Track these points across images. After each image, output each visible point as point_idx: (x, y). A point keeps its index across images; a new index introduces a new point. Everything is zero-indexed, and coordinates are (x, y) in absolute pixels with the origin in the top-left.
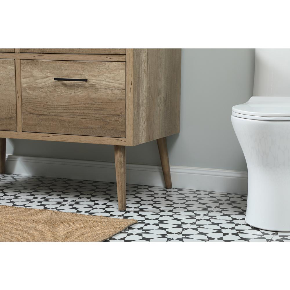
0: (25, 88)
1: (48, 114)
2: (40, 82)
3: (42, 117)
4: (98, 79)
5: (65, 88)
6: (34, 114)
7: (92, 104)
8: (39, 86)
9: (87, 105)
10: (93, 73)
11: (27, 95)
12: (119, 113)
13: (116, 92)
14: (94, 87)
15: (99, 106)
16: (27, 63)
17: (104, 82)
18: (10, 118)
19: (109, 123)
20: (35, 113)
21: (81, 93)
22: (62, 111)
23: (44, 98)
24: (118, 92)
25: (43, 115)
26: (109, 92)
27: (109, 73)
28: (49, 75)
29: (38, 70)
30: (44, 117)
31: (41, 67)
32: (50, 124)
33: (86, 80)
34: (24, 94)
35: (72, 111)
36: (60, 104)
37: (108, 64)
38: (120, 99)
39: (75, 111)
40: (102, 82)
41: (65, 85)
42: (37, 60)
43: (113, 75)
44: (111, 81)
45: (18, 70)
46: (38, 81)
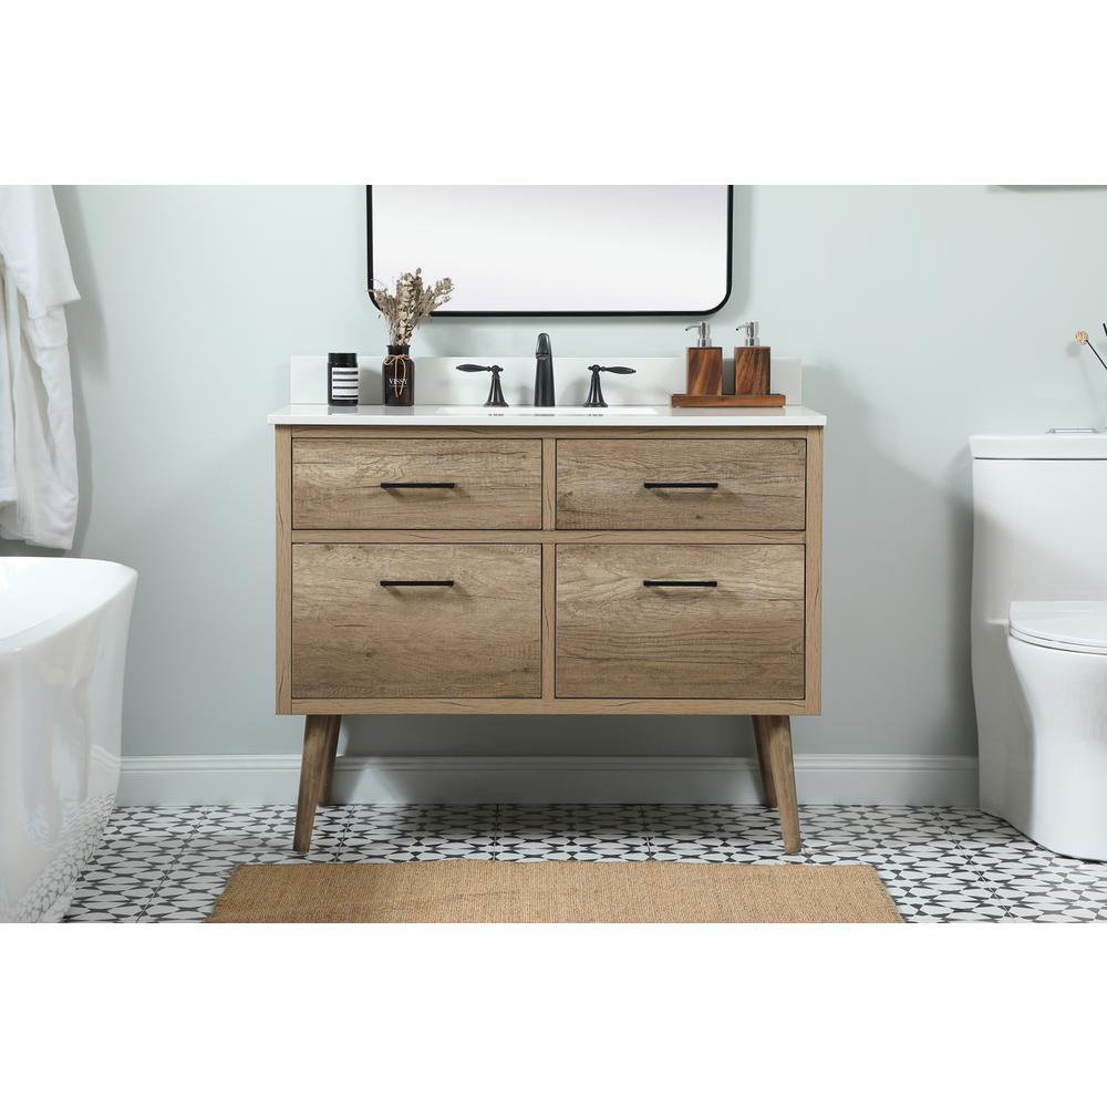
0: (564, 604)
1: (622, 656)
2: (603, 591)
3: (604, 665)
4: (741, 580)
5: (664, 601)
6: (585, 659)
7: (726, 632)
8: (601, 597)
9: (713, 635)
10: (731, 569)
11: (569, 618)
12: (789, 647)
13: (781, 605)
14: (732, 598)
15: (743, 636)
16: (572, 551)
17: (755, 587)
18: (526, 670)
19: (766, 670)
20: (588, 656)
21: (702, 610)
22: (654, 649)
23: (610, 623)
24: (789, 605)
25: (608, 659)
26: (768, 605)
27: (767, 567)
28: (625, 574)
29: (599, 565)
30: (610, 664)
31: (607, 559)
32: (626, 677)
33: (714, 584)
34: (563, 617)
35: (679, 648)
36: (650, 634)
37: (764, 549)
38: (791, 620)
39: (685, 648)
40: (750, 586)
41: (664, 595)
42: (597, 545)
43: (775, 572)
44: (771, 583)
45: (549, 568)
46: (597, 588)
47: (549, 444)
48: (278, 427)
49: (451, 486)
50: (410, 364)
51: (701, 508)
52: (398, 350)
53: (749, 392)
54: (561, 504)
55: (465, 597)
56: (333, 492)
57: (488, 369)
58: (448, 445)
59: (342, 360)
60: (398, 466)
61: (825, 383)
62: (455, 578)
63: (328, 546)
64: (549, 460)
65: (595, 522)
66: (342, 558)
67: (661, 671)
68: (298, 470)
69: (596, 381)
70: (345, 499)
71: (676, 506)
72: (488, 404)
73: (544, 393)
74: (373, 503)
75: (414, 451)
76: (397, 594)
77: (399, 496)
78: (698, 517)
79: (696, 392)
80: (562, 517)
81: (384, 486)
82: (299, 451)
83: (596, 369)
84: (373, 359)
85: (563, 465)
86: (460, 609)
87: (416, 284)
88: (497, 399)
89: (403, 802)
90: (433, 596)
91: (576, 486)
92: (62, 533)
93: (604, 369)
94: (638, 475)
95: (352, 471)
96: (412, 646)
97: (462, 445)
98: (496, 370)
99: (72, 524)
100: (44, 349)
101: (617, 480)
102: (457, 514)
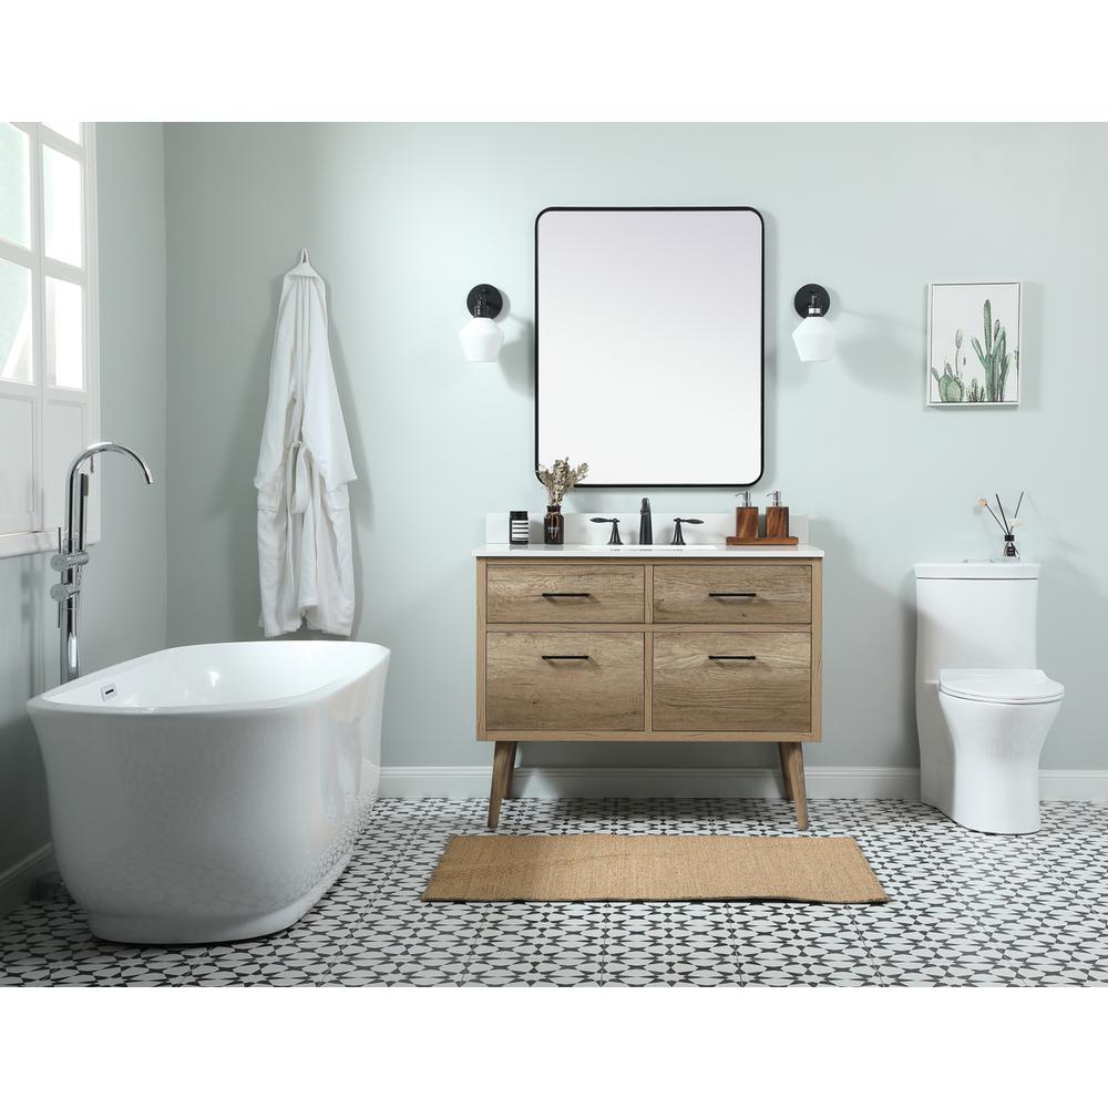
0: (658, 671)
1: (694, 704)
2: (683, 662)
3: (683, 709)
4: (771, 655)
5: (722, 669)
6: (671, 705)
7: (761, 689)
8: (681, 667)
9: (753, 690)
10: (764, 649)
11: (662, 680)
12: (802, 699)
13: (796, 671)
14: (763, 666)
15: (772, 691)
16: (663, 636)
17: (779, 660)
18: (634, 713)
19: (787, 713)
20: (673, 703)
21: (745, 675)
22: (716, 699)
23: (688, 683)
24: (801, 671)
25: (686, 706)
26: (787, 672)
27: (786, 647)
28: (697, 651)
29: (681, 645)
30: (689, 709)
31: (686, 642)
32: (697, 718)
33: (753, 658)
34: (658, 679)
35: (731, 699)
36: (713, 690)
37: (785, 635)
38: (803, 681)
39: (735, 699)
40: (776, 659)
41: (722, 665)
42: (679, 633)
43: (792, 650)
44: (790, 657)
45: (649, 647)
46: (680, 660)
47: (649, 569)
48: (478, 558)
49: (587, 595)
50: (561, 518)
51: (745, 609)
52: (554, 509)
53: (775, 535)
54: (657, 607)
55: (595, 666)
56: (512, 599)
57: (611, 521)
58: (585, 569)
59: (519, 516)
60: (553, 584)
61: (823, 530)
62: (589, 654)
63: (509, 634)
64: (649, 579)
65: (679, 618)
66: (518, 641)
67: (719, 713)
68: (491, 585)
69: (678, 528)
70: (520, 604)
71: (729, 608)
72: (610, 543)
73: (646, 536)
74: (538, 606)
75: (564, 573)
76: (552, 664)
77: (553, 601)
78: (744, 615)
79: (742, 535)
80: (657, 615)
81: (544, 595)
82: (492, 573)
83: (678, 521)
84: (538, 515)
85: (658, 581)
86: (592, 674)
87: (566, 467)
88: (616, 540)
89: (556, 797)
90: (575, 665)
91: (665, 595)
92: (344, 625)
93: (683, 521)
94: (705, 588)
95: (525, 585)
96: (562, 697)
97: (594, 569)
98: (615, 522)
99: (351, 620)
100: (335, 510)
101: (692, 592)
102: (589, 613)
